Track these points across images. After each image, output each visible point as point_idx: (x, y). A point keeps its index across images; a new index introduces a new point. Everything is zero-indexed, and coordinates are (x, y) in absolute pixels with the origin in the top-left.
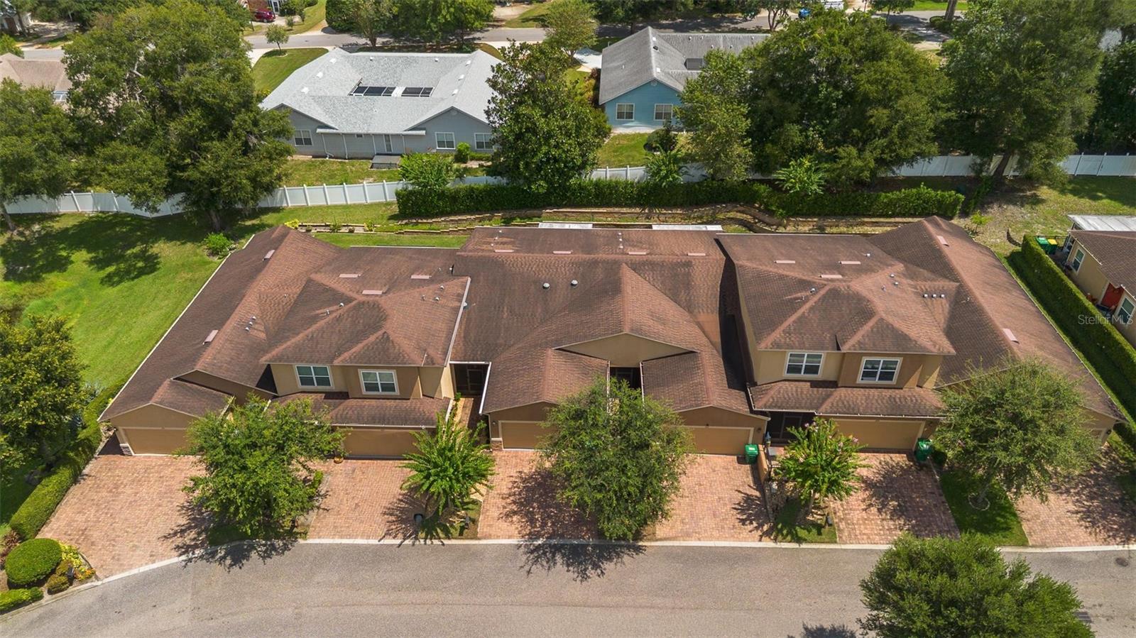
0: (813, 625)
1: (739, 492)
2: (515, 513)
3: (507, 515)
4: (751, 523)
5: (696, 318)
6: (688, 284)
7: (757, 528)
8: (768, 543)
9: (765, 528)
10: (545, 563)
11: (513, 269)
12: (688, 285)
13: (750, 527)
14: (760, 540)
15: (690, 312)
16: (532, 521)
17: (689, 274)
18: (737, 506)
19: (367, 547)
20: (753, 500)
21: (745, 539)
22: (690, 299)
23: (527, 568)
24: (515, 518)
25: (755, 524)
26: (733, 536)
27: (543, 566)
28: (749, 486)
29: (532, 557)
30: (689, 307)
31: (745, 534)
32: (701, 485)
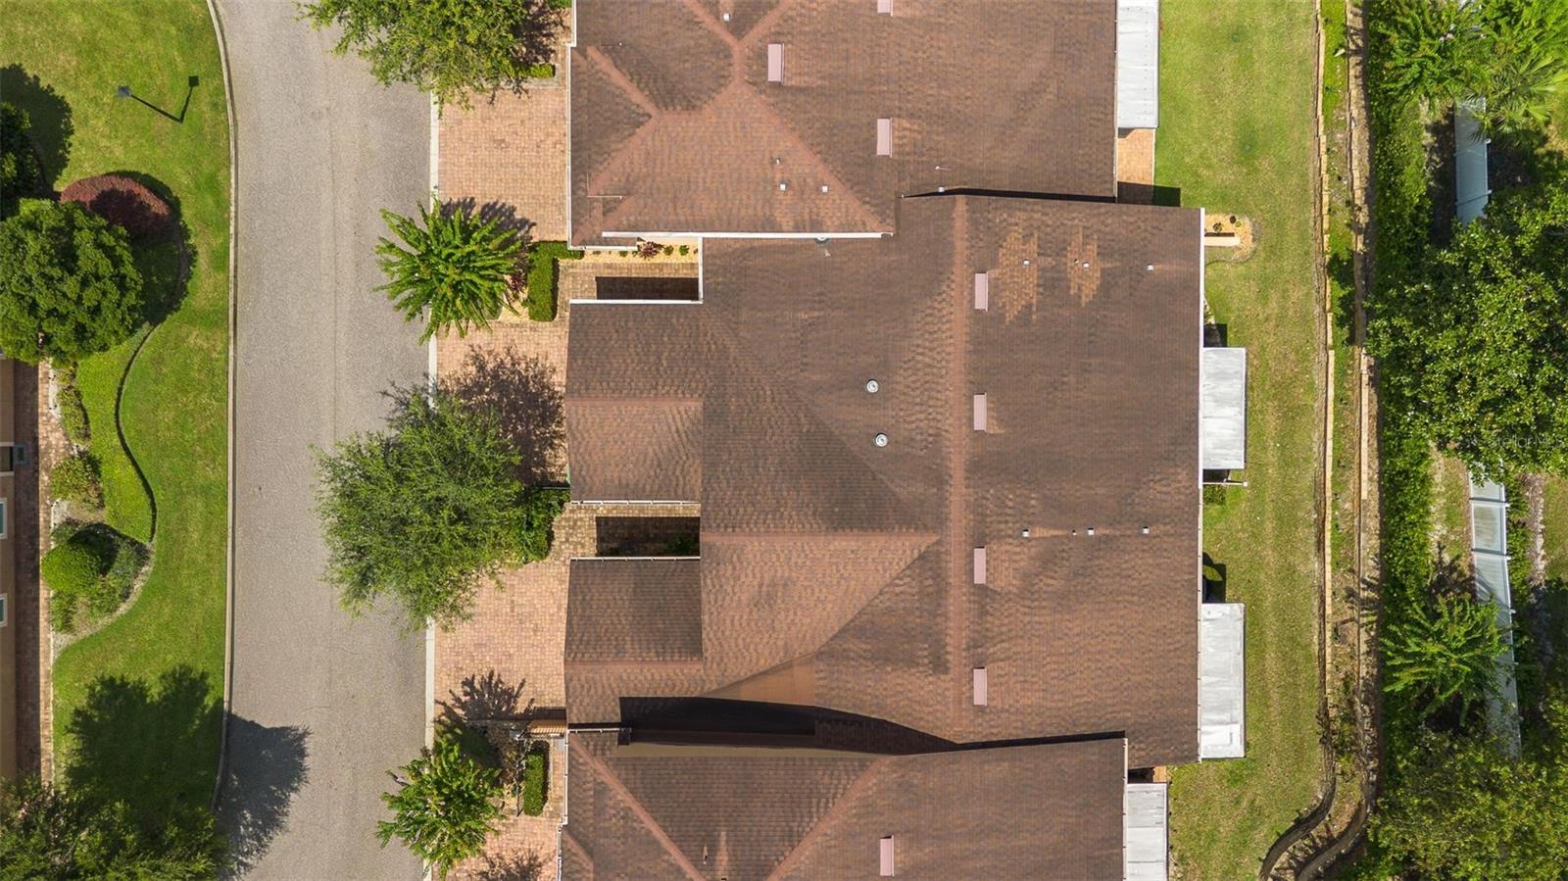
0: (309, 744)
1: (522, 685)
2: (481, 368)
3: (476, 358)
4: (466, 694)
5: (800, 665)
6: (887, 660)
7: (458, 700)
8: (432, 712)
9: (460, 712)
10: (398, 414)
11: (920, 316)
12: (884, 658)
13: (459, 691)
14: (437, 702)
15: (819, 655)
16: (466, 393)
17: (912, 662)
18: (495, 679)
19: (425, 176)
20: (508, 703)
21: (438, 681)
22: (848, 658)
23: (391, 390)
24: (472, 369)
25: (464, 699)
26: (444, 665)
27: (394, 412)
28: (532, 700)
29: (408, 396)
30: (830, 654)
31: (447, 682)
32: (535, 631)
